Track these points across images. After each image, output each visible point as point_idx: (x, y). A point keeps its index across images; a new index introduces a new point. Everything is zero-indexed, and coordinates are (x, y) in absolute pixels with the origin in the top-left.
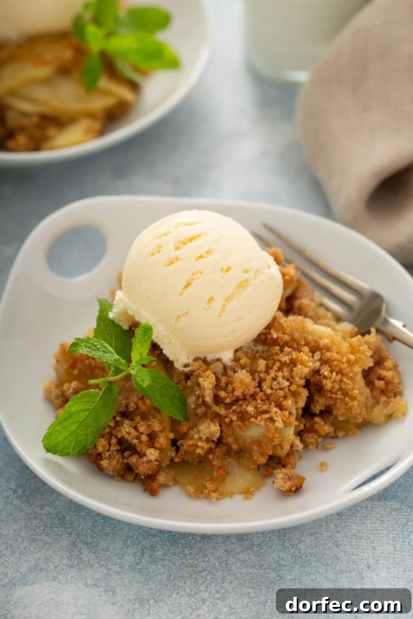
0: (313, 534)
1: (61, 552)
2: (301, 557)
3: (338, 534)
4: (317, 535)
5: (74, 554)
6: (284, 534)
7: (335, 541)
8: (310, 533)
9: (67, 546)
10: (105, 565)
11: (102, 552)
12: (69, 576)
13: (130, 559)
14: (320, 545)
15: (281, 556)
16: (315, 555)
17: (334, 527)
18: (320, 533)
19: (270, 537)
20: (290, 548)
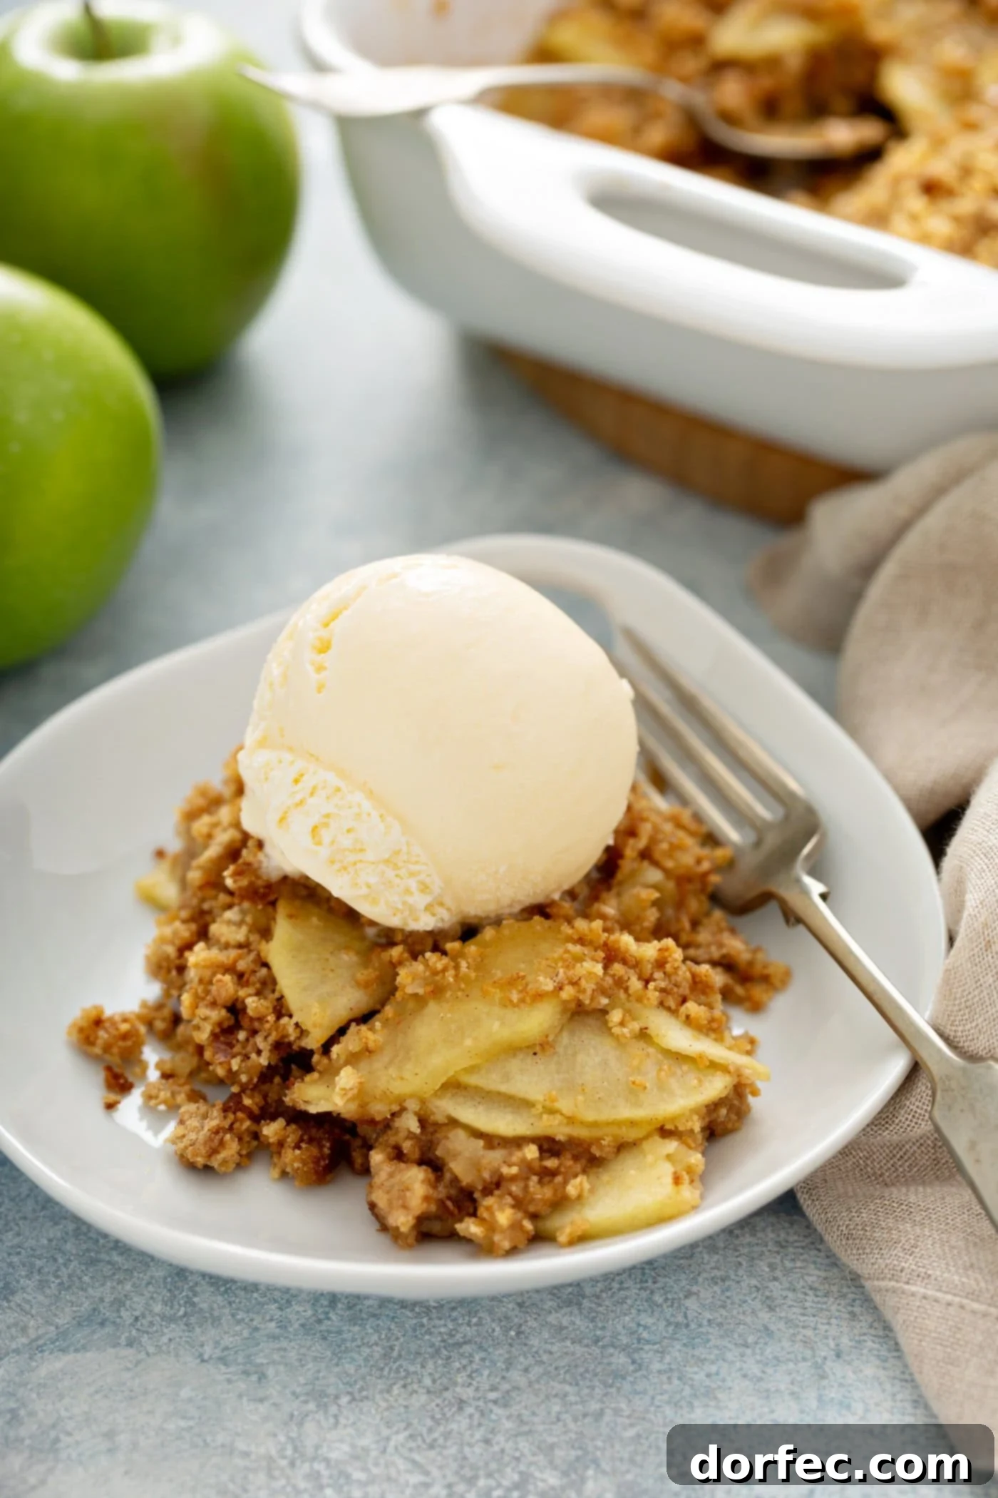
0: (719, 1281)
1: (151, 1288)
2: (687, 1326)
3: (776, 1284)
4: (727, 1283)
5: (180, 1294)
6: (654, 1278)
7: (768, 1298)
8: (713, 1278)
9: (165, 1278)
10: (247, 1320)
11: (242, 1293)
12: (165, 1339)
13: (305, 1311)
14: (733, 1303)
15: (642, 1323)
16: (720, 1325)
17: (767, 1269)
18: (733, 1280)
19: (621, 1283)
20: (665, 1306)
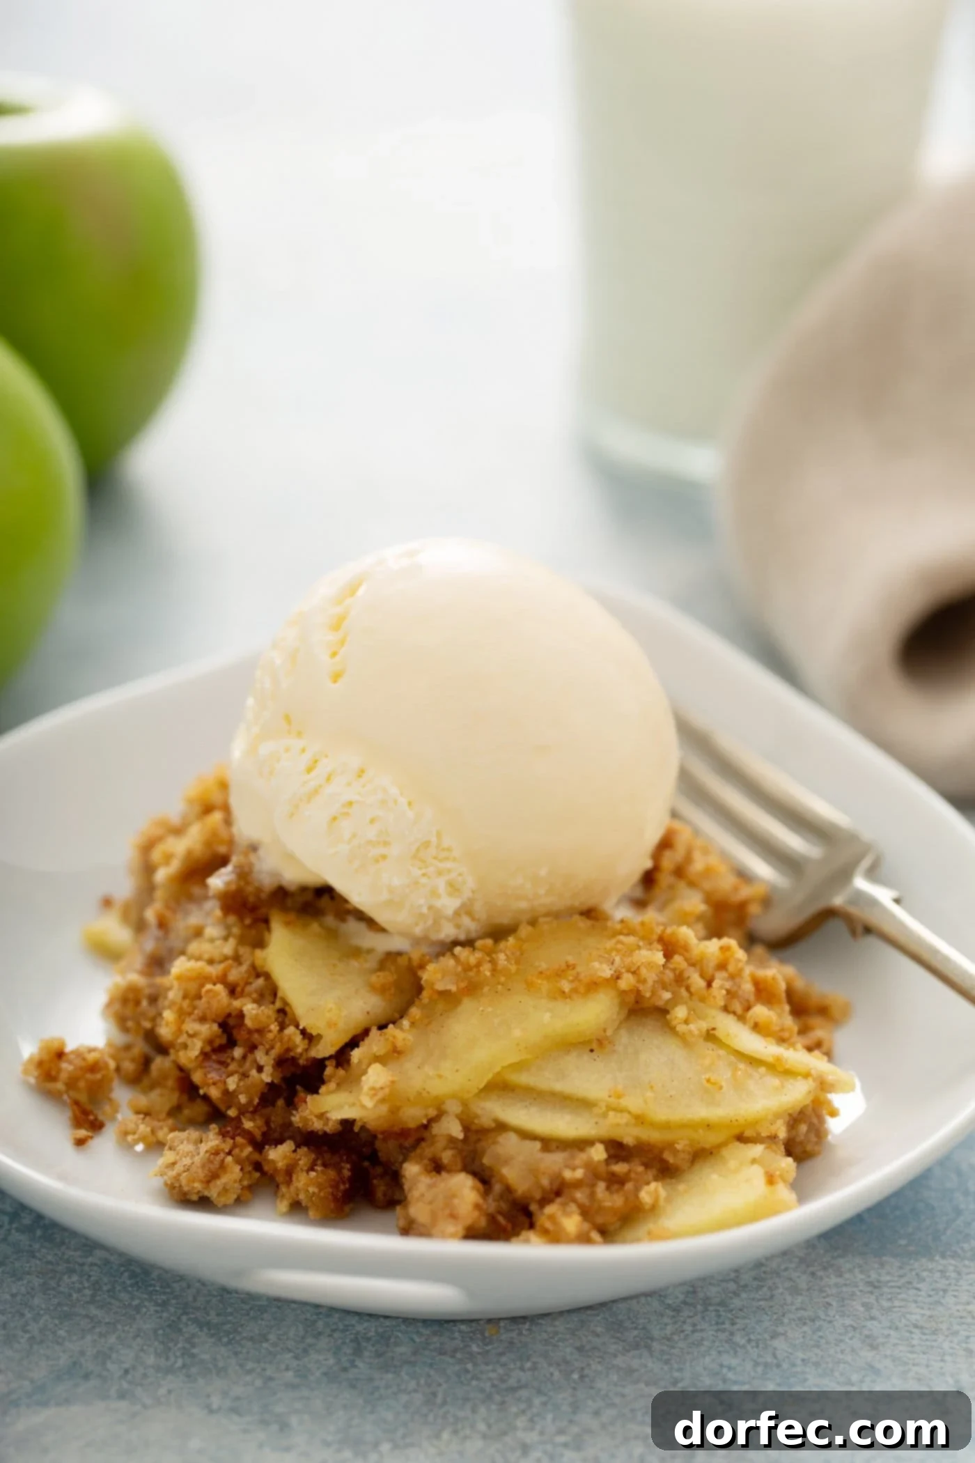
0: (807, 1321)
1: (139, 1340)
2: (778, 1366)
3: (875, 1323)
4: (818, 1323)
5: (176, 1345)
6: (732, 1319)
7: (868, 1337)
8: (800, 1319)
9: (155, 1331)
10: (259, 1370)
11: (249, 1344)
12: (163, 1391)
13: (326, 1360)
14: (827, 1343)
15: (725, 1363)
16: (817, 1364)
17: (862, 1309)
18: (824, 1320)
19: (694, 1325)
20: (749, 1347)
